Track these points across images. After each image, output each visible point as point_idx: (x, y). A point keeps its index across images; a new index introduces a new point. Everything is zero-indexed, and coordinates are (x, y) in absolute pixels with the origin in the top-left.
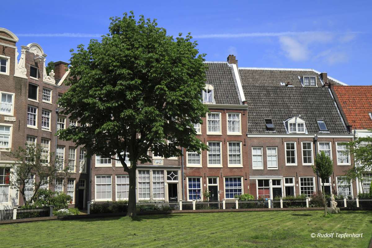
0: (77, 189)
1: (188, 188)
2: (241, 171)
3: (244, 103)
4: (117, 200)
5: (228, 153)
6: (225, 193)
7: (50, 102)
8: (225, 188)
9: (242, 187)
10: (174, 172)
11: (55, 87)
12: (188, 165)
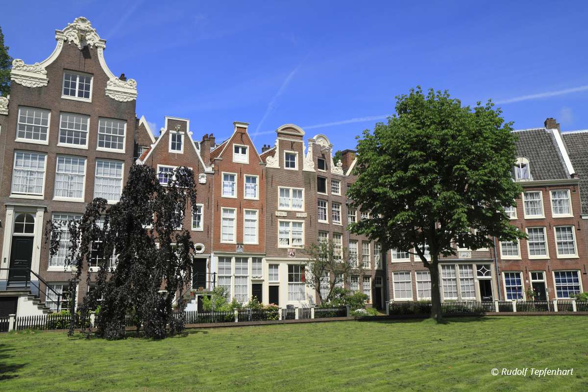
0: (374, 287)
1: (505, 286)
2: (577, 263)
3: (572, 176)
4: (419, 299)
5: (556, 241)
6: (556, 291)
7: (339, 194)
8: (555, 285)
9: (580, 284)
10: (485, 266)
11: (344, 178)
12: (503, 257)
